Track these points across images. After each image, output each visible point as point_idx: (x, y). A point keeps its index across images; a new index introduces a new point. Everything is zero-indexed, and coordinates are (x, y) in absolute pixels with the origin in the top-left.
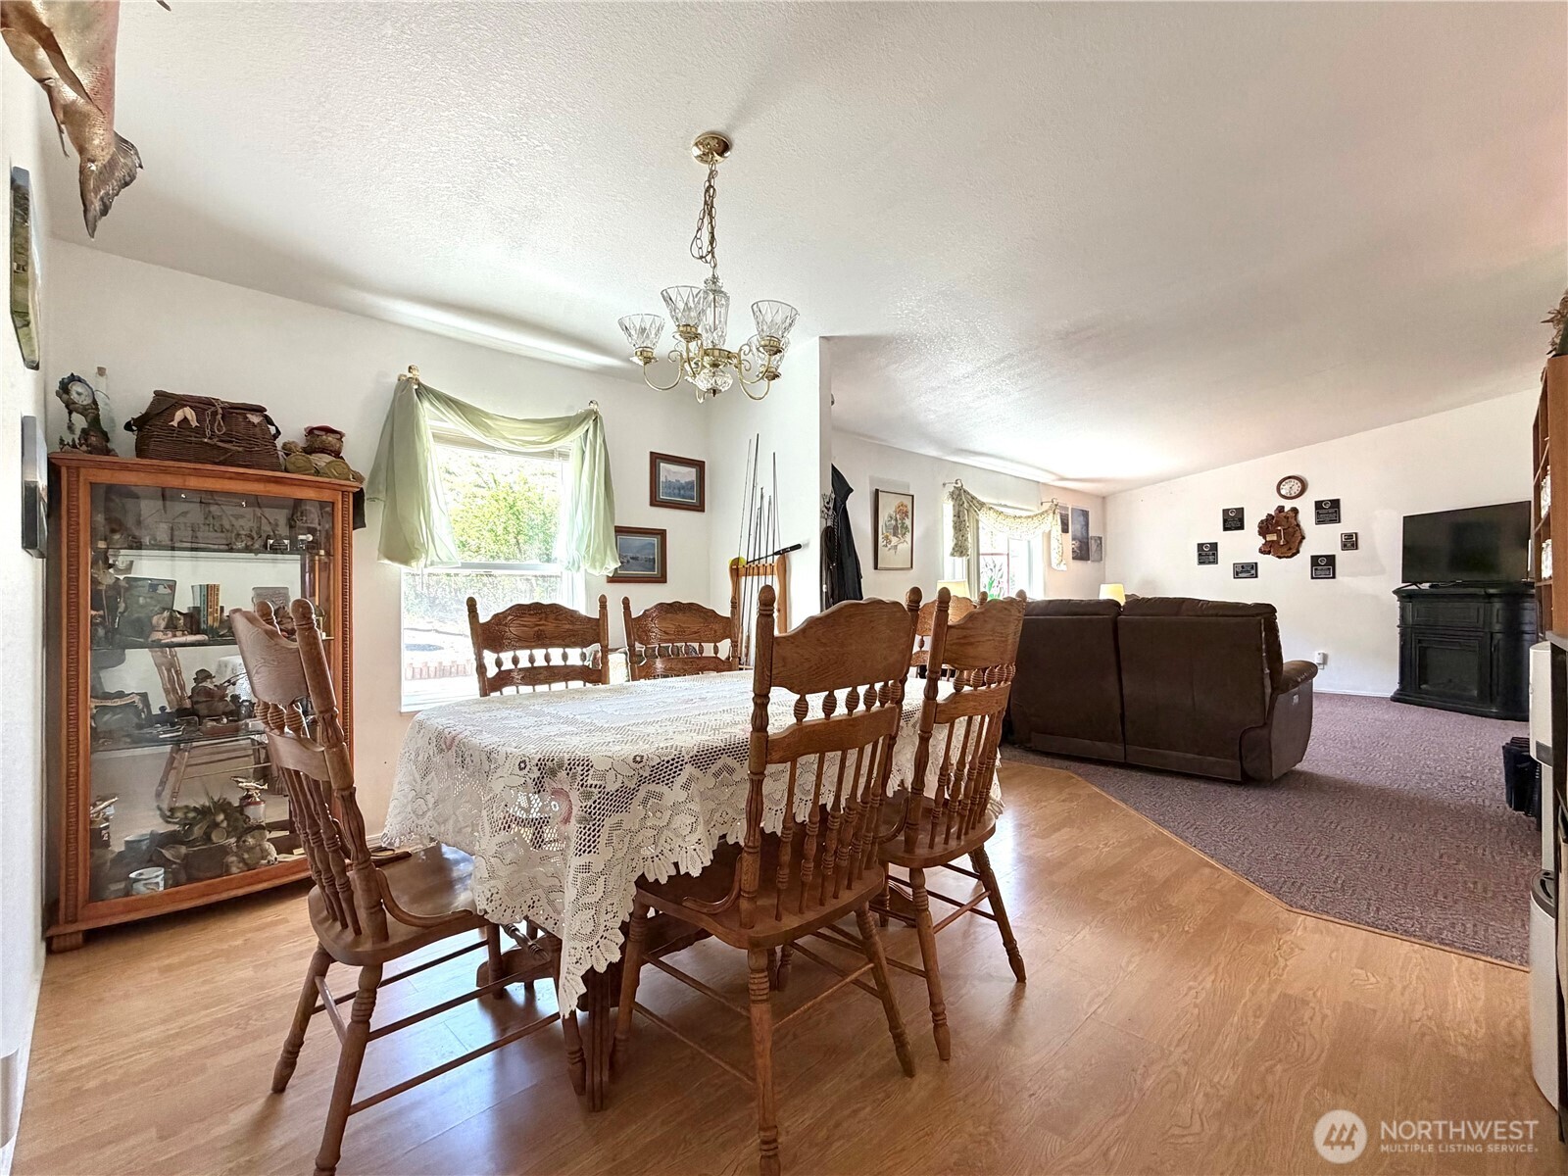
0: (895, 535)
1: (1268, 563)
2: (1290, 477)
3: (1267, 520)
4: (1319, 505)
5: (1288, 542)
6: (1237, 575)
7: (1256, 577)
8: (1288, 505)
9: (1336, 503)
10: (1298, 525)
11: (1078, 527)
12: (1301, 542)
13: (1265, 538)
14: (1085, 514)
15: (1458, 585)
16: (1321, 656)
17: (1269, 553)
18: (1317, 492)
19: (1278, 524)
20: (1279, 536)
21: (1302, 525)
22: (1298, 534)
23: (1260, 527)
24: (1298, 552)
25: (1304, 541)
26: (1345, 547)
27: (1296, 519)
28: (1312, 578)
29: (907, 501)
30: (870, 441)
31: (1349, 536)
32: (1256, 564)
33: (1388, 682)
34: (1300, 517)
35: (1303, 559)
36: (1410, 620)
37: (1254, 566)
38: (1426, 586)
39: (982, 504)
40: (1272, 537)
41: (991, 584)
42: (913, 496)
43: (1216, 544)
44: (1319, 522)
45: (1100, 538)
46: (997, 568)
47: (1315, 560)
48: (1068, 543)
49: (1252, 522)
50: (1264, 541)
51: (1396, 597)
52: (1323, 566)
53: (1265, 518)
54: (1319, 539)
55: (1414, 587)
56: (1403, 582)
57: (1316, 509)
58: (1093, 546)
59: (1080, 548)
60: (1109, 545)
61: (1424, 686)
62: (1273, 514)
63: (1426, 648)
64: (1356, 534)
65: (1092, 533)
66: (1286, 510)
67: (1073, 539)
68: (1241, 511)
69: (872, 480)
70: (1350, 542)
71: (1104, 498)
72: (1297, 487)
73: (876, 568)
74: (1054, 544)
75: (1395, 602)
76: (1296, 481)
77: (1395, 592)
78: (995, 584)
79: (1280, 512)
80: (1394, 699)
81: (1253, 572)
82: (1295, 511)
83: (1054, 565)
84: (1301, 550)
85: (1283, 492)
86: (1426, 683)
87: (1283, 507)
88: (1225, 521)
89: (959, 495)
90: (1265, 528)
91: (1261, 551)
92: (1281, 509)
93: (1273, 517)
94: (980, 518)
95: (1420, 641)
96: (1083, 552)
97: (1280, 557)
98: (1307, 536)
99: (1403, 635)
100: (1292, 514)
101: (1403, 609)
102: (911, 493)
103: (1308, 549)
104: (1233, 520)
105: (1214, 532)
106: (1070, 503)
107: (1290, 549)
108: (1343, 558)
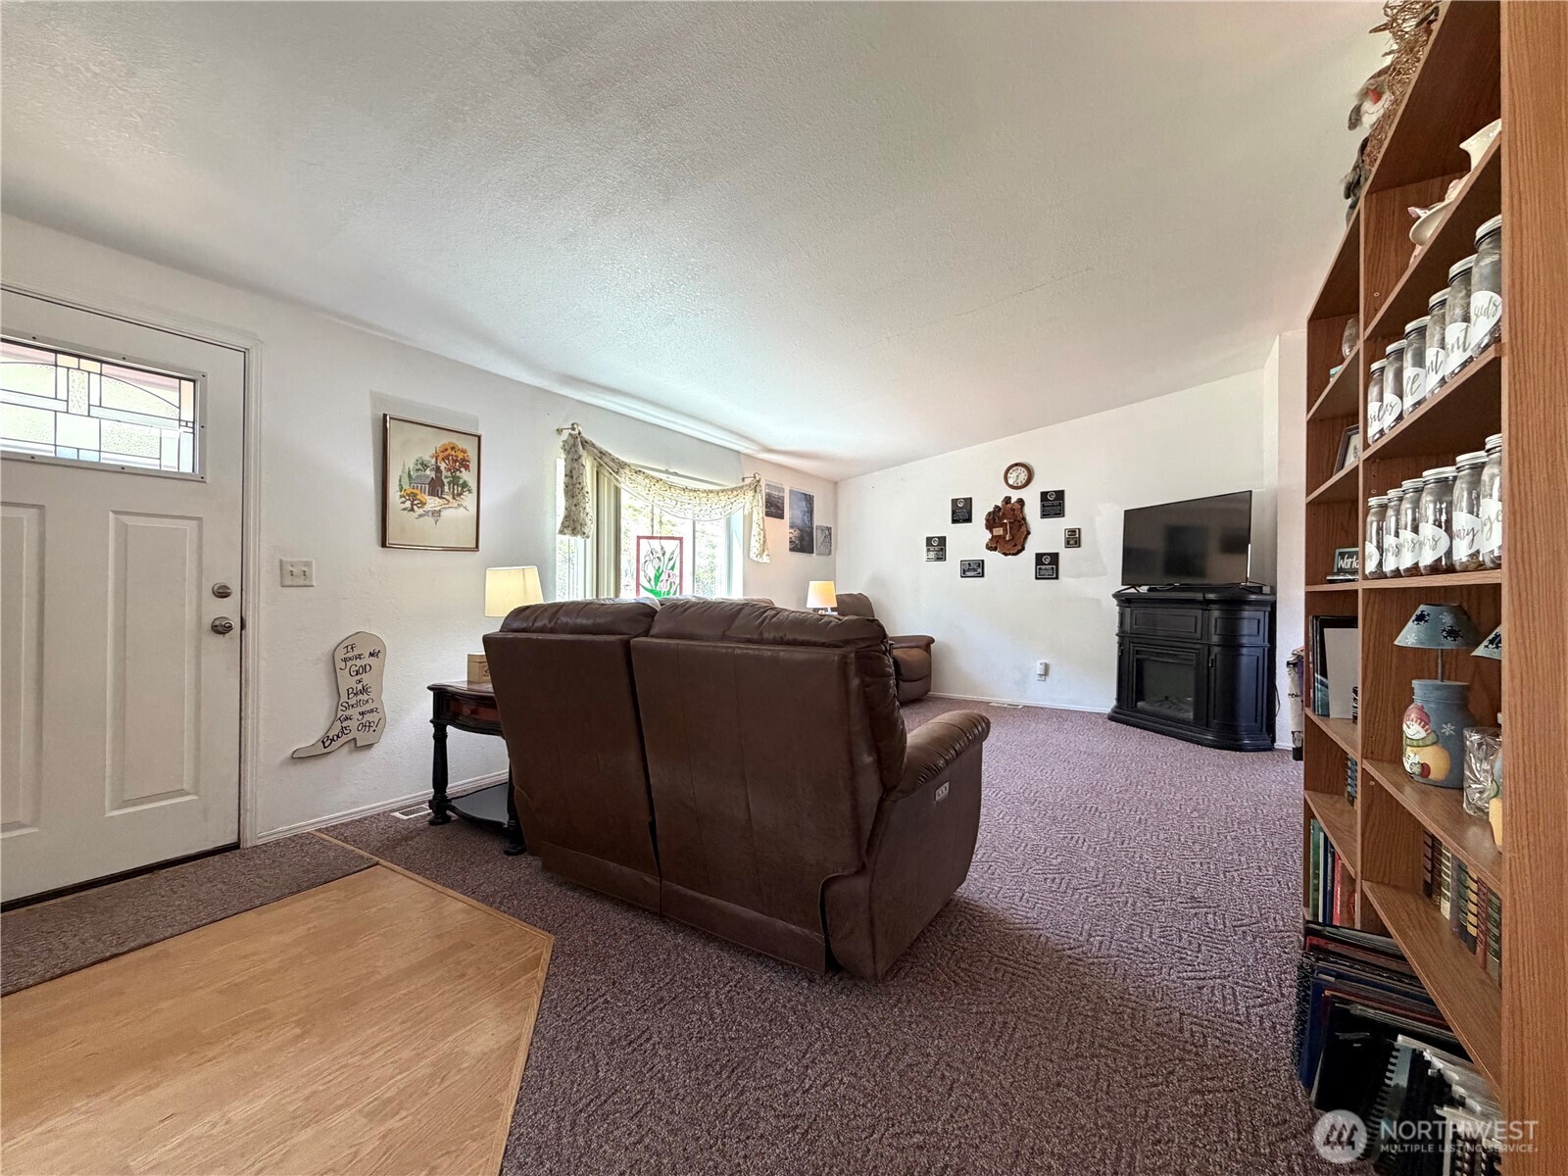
0: (433, 493)
1: (994, 560)
2: (1016, 465)
3: (994, 512)
4: (1044, 495)
5: (1013, 538)
6: (964, 574)
7: (983, 576)
8: (1015, 496)
9: (1060, 495)
10: (1024, 519)
11: (798, 513)
12: (1026, 538)
13: (991, 532)
14: (809, 499)
15: (1175, 589)
16: (1043, 667)
17: (995, 549)
18: (1043, 483)
19: (1004, 516)
20: (1005, 531)
21: (1028, 518)
22: (1023, 528)
23: (987, 520)
24: (1023, 549)
25: (1030, 537)
26: (1068, 544)
27: (1022, 512)
28: (1037, 578)
29: (468, 446)
30: (368, 331)
31: (1072, 532)
32: (983, 561)
33: (1105, 699)
34: (1027, 509)
35: (1027, 557)
36: (1127, 627)
37: (981, 564)
38: (1144, 589)
39: (622, 465)
40: (998, 531)
41: (657, 578)
42: (479, 437)
43: (945, 538)
44: (1044, 515)
45: (829, 529)
46: (667, 556)
47: (1039, 557)
48: (782, 531)
49: (980, 514)
50: (990, 536)
51: (1115, 602)
52: (1048, 566)
53: (992, 510)
54: (1044, 535)
55: (1133, 590)
56: (1123, 585)
57: (1042, 501)
58: (818, 537)
59: (801, 538)
60: (840, 537)
61: (1140, 704)
62: (1000, 505)
63: (1144, 660)
64: (1079, 529)
65: (817, 521)
66: (1013, 501)
67: (791, 527)
68: (969, 501)
69: (377, 399)
70: (1073, 539)
71: (836, 483)
72: (1023, 477)
73: (384, 544)
74: (755, 530)
75: (1114, 607)
76: (1023, 469)
77: (1115, 596)
78: (664, 577)
79: (1007, 503)
80: (1111, 718)
81: (980, 570)
82: (1021, 502)
83: (752, 555)
84: (1026, 546)
85: (1011, 482)
86: (1143, 700)
87: (1010, 498)
88: (954, 512)
89: (576, 446)
90: (993, 520)
91: (989, 548)
92: (1007, 500)
93: (1000, 509)
94: (622, 485)
95: (1138, 652)
96: (803, 543)
97: (1006, 554)
98: (1032, 531)
99: (1121, 644)
100: (1018, 506)
101: (1122, 615)
102: (479, 433)
103: (1035, 545)
104: (962, 513)
105: (943, 526)
106: (787, 486)
107: (1015, 545)
108: (1067, 556)
